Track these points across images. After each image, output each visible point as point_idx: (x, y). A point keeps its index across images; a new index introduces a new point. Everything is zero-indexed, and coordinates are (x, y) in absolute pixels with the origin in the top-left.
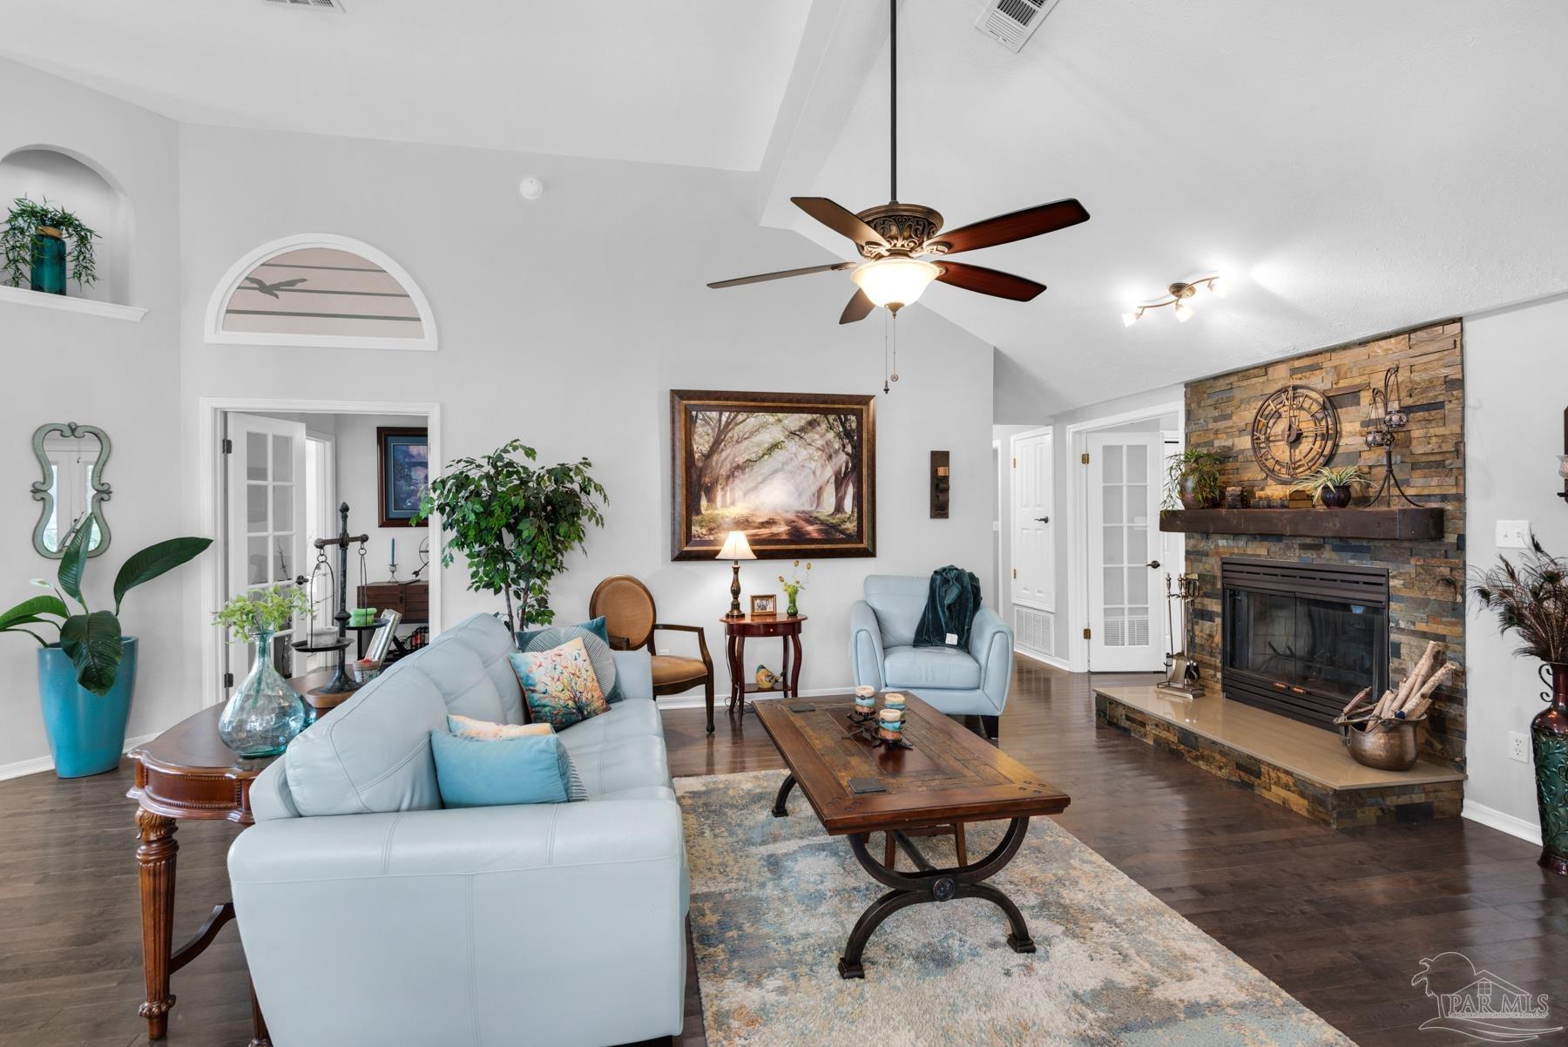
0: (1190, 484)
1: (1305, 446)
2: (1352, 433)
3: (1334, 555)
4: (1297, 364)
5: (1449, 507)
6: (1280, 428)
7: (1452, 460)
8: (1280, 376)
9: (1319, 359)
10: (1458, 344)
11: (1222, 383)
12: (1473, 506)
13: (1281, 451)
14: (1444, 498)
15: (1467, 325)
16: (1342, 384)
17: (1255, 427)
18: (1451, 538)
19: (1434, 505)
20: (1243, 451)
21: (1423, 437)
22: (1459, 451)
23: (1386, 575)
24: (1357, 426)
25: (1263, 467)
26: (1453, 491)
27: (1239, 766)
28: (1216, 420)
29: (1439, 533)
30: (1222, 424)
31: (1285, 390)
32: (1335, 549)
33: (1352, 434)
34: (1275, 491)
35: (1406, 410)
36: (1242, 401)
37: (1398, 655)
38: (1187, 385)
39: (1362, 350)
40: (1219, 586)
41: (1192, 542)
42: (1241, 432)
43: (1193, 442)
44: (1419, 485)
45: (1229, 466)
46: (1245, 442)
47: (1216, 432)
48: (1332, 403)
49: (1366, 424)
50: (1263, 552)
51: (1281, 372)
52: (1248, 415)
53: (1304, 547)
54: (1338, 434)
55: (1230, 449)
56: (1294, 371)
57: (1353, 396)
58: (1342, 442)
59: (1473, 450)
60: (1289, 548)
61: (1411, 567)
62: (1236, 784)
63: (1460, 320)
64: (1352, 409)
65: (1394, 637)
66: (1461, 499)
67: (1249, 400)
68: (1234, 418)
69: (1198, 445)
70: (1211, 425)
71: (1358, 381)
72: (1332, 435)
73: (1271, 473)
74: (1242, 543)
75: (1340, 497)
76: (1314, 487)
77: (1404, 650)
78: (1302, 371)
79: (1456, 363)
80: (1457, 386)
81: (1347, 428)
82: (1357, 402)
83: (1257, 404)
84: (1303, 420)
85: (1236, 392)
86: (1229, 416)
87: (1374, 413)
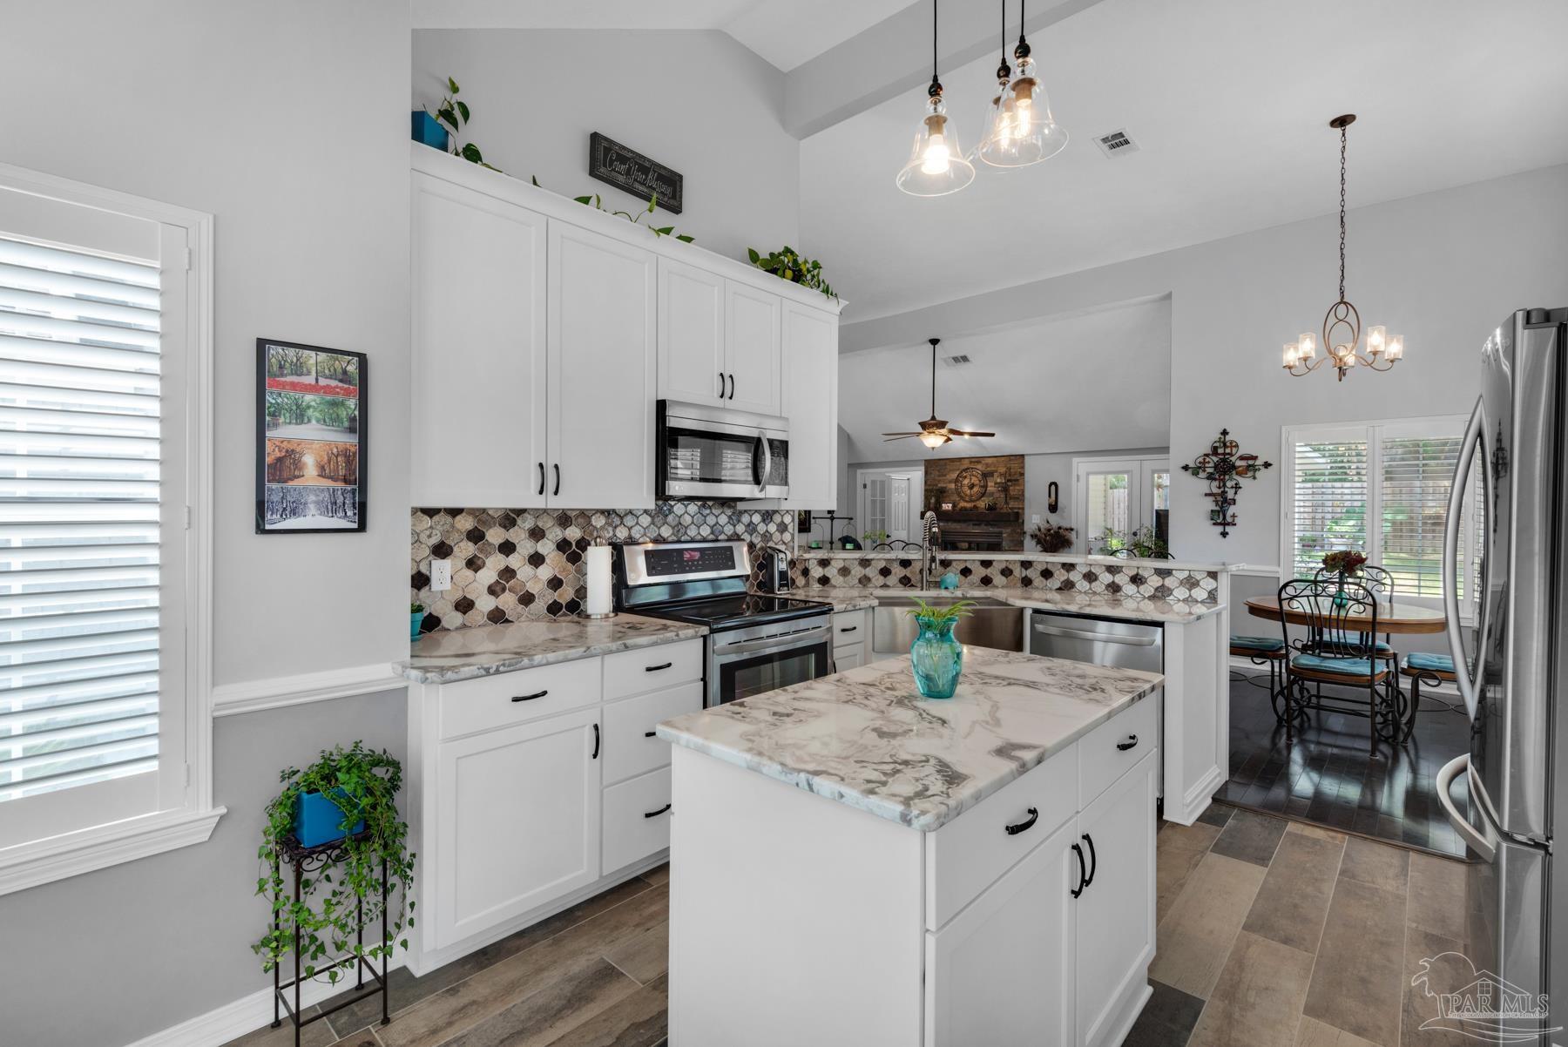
0: (933, 500)
1: (975, 489)
2: (991, 487)
3: (985, 527)
4: (973, 460)
5: (1020, 511)
6: (966, 482)
7: (1021, 497)
8: (966, 464)
9: (981, 459)
10: (1023, 462)
11: (942, 463)
12: (1026, 511)
13: (967, 490)
14: (1019, 508)
15: (1026, 457)
16: (989, 469)
17: (956, 481)
18: (1021, 521)
19: (1016, 511)
20: (951, 489)
21: (1013, 491)
22: (1023, 495)
23: (1001, 533)
24: (993, 484)
25: (959, 494)
26: (1021, 506)
28: (939, 476)
29: (1018, 519)
30: (941, 478)
31: (969, 468)
32: (986, 525)
34: (963, 504)
35: (1009, 481)
36: (950, 470)
38: (925, 460)
39: (995, 459)
40: (940, 540)
42: (950, 482)
43: (929, 483)
44: (1012, 504)
45: (945, 495)
46: (953, 486)
47: (939, 481)
48: (985, 475)
49: (996, 483)
50: (958, 527)
51: (967, 461)
52: (954, 475)
54: (987, 486)
55: (945, 488)
56: (971, 462)
57: (991, 474)
58: (988, 489)
59: (1027, 494)
60: (969, 525)
61: (1009, 530)
63: (1023, 456)
64: (991, 478)
66: (1023, 509)
67: (954, 470)
68: (948, 476)
69: (930, 485)
70: (937, 478)
71: (993, 469)
72: (985, 487)
73: (962, 498)
74: (950, 524)
75: (991, 508)
76: (982, 504)
78: (974, 462)
79: (1023, 468)
80: (1022, 474)
81: (989, 484)
82: (993, 476)
83: (958, 472)
84: (975, 480)
85: (948, 467)
86: (945, 476)
87: (999, 480)
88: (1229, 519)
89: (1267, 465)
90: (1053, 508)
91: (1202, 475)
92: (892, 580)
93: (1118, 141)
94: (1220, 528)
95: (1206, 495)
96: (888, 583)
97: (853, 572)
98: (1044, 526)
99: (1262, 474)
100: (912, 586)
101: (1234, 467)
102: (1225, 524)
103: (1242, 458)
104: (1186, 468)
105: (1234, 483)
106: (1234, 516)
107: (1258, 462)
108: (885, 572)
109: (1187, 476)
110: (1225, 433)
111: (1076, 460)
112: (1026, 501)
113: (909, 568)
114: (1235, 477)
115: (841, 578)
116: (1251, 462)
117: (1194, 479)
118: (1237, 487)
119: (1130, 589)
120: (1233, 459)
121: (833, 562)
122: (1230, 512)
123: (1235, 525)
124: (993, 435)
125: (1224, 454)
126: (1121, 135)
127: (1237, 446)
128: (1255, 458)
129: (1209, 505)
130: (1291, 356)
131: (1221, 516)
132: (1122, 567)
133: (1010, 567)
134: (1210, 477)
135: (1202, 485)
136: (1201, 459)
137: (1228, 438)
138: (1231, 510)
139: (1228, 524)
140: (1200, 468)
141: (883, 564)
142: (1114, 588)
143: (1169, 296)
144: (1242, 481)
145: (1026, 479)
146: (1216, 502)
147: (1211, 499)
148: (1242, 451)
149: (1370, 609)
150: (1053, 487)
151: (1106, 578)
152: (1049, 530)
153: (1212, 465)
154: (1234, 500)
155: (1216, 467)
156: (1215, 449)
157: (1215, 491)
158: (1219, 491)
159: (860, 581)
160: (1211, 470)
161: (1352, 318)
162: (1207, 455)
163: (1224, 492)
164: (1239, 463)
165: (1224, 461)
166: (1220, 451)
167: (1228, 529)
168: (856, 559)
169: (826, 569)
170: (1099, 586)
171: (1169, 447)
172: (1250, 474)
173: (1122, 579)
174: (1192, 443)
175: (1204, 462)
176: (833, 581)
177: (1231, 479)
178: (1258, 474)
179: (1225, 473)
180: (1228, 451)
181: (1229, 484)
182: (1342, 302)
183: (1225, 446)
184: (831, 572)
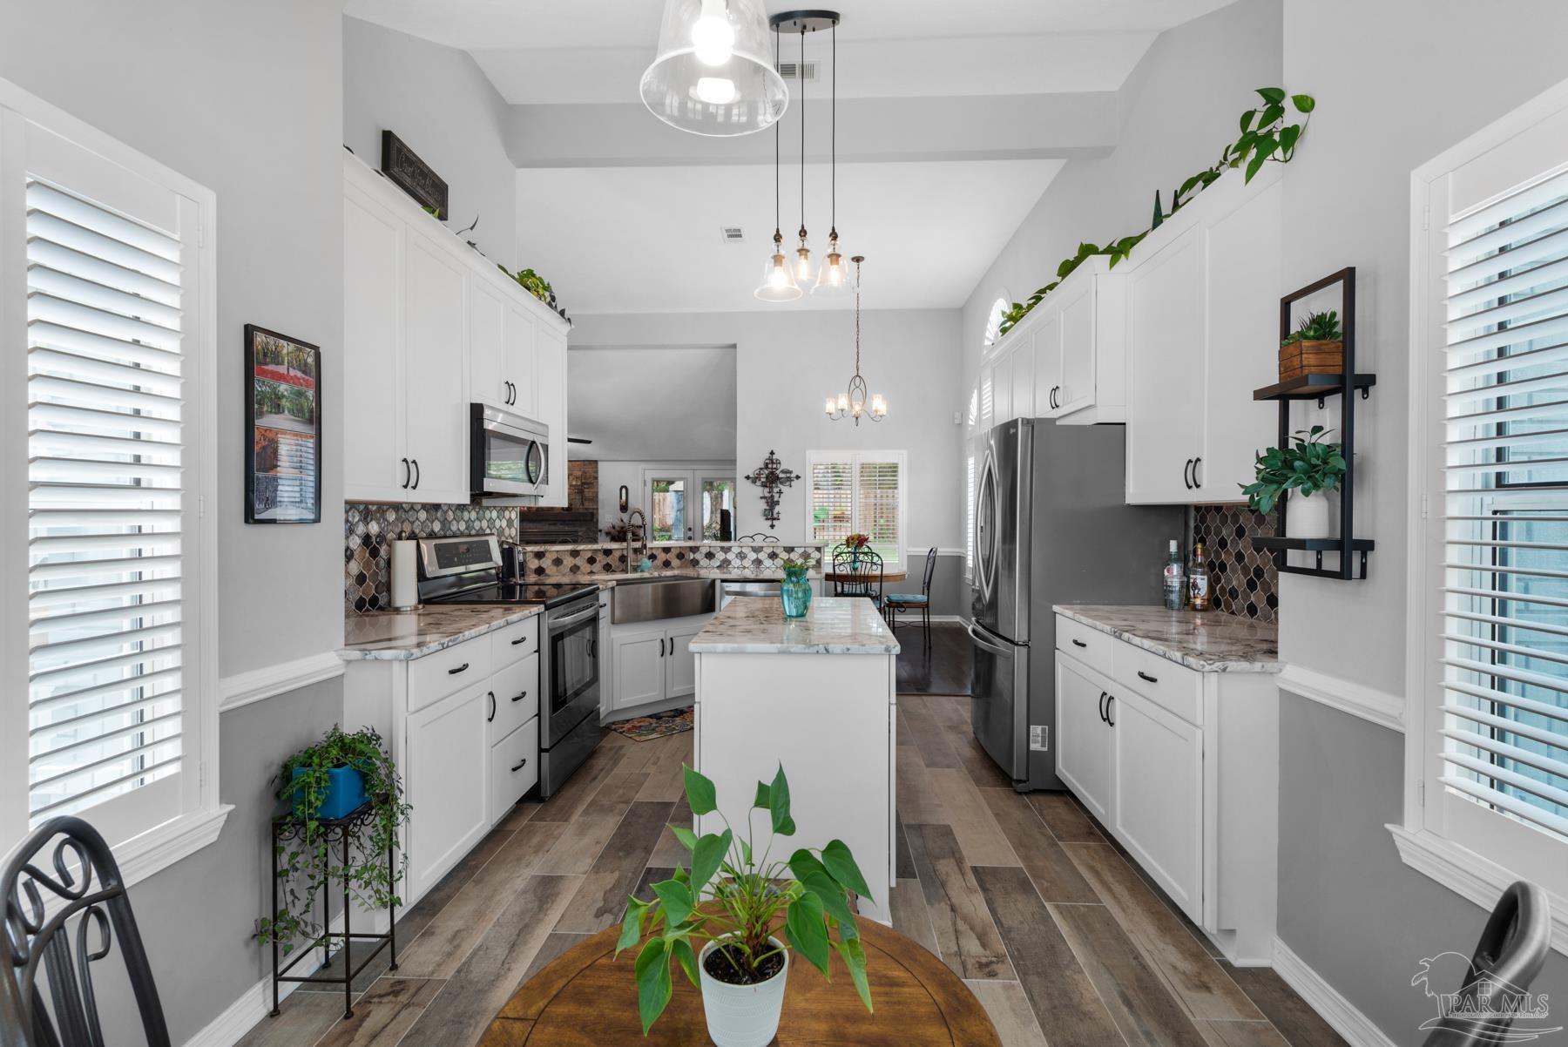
3: (561, 527)
5: (595, 511)
7: (595, 499)
10: (597, 467)
12: (600, 511)
14: (594, 509)
15: (599, 463)
18: (595, 520)
19: (591, 511)
21: (588, 493)
22: (597, 497)
23: (577, 532)
26: (595, 507)
29: (592, 520)
32: (562, 524)
35: (585, 483)
44: (587, 504)
49: (572, 486)
53: (550, 524)
59: (600, 496)
60: (544, 525)
61: (584, 529)
63: (596, 462)
66: (597, 509)
79: (597, 472)
80: (596, 478)
87: (574, 483)
88: (775, 516)
89: (798, 477)
90: (624, 508)
91: (758, 483)
92: (597, 566)
93: (735, 234)
94: (769, 522)
95: (761, 498)
96: (594, 570)
97: (565, 562)
98: (618, 523)
99: (795, 483)
100: (613, 571)
101: (778, 478)
102: (773, 519)
103: (782, 472)
104: (748, 478)
105: (777, 490)
106: (778, 513)
107: (793, 475)
108: (592, 561)
109: (748, 483)
110: (772, 453)
111: (641, 466)
112: (600, 502)
113: (611, 557)
114: (779, 485)
115: (555, 568)
116: (788, 475)
117: (753, 485)
118: (780, 492)
119: (768, 562)
120: (778, 472)
121: (547, 554)
122: (776, 511)
123: (779, 519)
124: (589, 442)
125: (772, 468)
126: (739, 230)
127: (780, 463)
128: (791, 472)
129: (763, 505)
130: (830, 407)
131: (771, 515)
132: (762, 547)
133: (683, 552)
134: (764, 485)
135: (758, 491)
136: (757, 472)
137: (774, 457)
138: (777, 509)
139: (775, 519)
140: (757, 478)
141: (589, 555)
142: (758, 562)
143: (734, 346)
144: (784, 488)
145: (600, 483)
146: (767, 502)
147: (764, 501)
148: (783, 467)
149: (880, 567)
150: (624, 490)
151: (753, 556)
152: (622, 528)
153: (764, 476)
154: (778, 502)
155: (767, 478)
156: (767, 464)
157: (767, 495)
158: (769, 495)
159: (571, 570)
160: (763, 480)
161: (862, 386)
162: (761, 469)
163: (772, 496)
164: (781, 475)
165: (772, 473)
166: (770, 466)
167: (775, 522)
168: (567, 551)
169: (541, 561)
170: (747, 563)
171: (736, 461)
172: (788, 483)
173: (762, 556)
174: (749, 460)
175: (759, 474)
176: (547, 572)
177: (777, 487)
178: (793, 483)
179: (772, 482)
180: (775, 466)
181: (775, 490)
182: (858, 376)
183: (773, 463)
184: (546, 563)
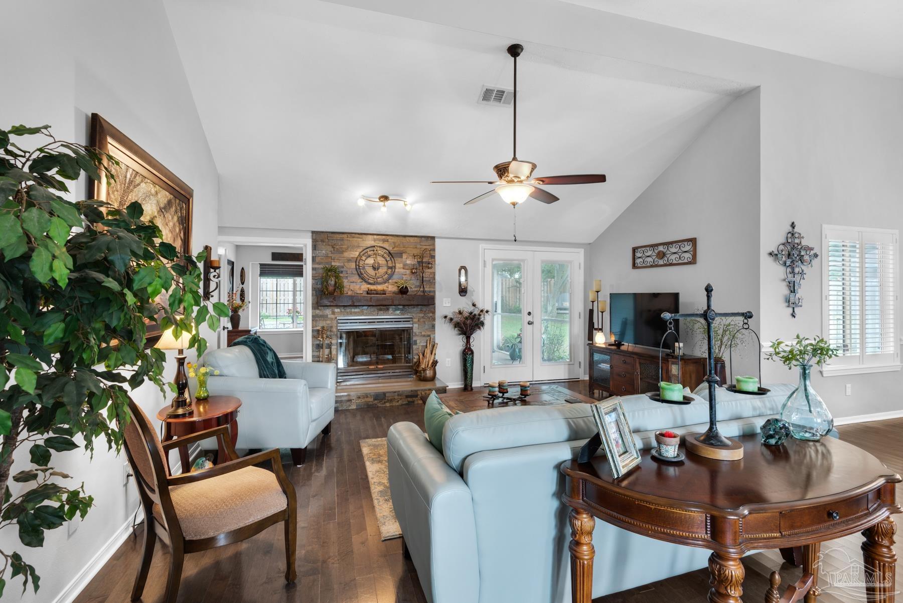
1: (382, 271)
3: (393, 312)
5: (432, 294)
6: (370, 261)
7: (432, 280)
8: (369, 241)
9: (388, 237)
10: (434, 245)
11: (337, 235)
12: (437, 295)
13: (371, 272)
14: (430, 292)
15: (436, 240)
16: (396, 248)
17: (357, 260)
18: (434, 305)
19: (427, 294)
20: (349, 269)
21: (424, 273)
22: (434, 279)
23: (412, 318)
24: (401, 265)
25: (361, 277)
26: (433, 290)
27: (407, 397)
28: (333, 252)
30: (336, 256)
31: (374, 246)
32: (393, 310)
33: (400, 268)
34: (361, 288)
35: (419, 263)
36: (348, 247)
37: (416, 344)
38: (313, 232)
39: (403, 239)
40: (335, 330)
41: (317, 312)
42: (349, 261)
43: (318, 260)
44: (426, 287)
45: (341, 275)
46: (351, 265)
47: (333, 259)
48: (392, 255)
49: (406, 265)
51: (373, 237)
52: (354, 253)
54: (395, 267)
55: (342, 267)
56: (375, 240)
57: (400, 255)
58: (396, 270)
59: (437, 278)
61: (420, 314)
62: (406, 404)
63: (433, 238)
64: (400, 259)
65: (414, 339)
66: (434, 292)
67: (352, 247)
68: (345, 254)
69: (319, 264)
70: (330, 255)
71: (402, 249)
72: (393, 268)
73: (367, 280)
75: (403, 291)
76: (391, 288)
77: (418, 342)
78: (379, 240)
79: (434, 249)
80: (433, 257)
81: (398, 265)
82: (401, 257)
83: (360, 250)
84: (381, 260)
85: (346, 242)
86: (342, 252)
87: (408, 262)
88: (796, 303)
89: (817, 256)
90: (463, 291)
91: (780, 261)
94: (791, 310)
95: (783, 280)
98: (458, 308)
101: (799, 255)
102: (794, 306)
103: (803, 248)
104: (770, 254)
105: (798, 270)
106: (800, 299)
109: (771, 261)
110: (793, 225)
111: (482, 245)
112: (437, 285)
114: (800, 264)
116: (809, 252)
117: (775, 264)
118: (801, 274)
120: (799, 248)
122: (797, 297)
123: (801, 306)
125: (792, 243)
127: (801, 237)
128: (814, 248)
129: (785, 288)
131: (792, 299)
134: (786, 264)
135: (780, 271)
136: (779, 247)
137: (796, 230)
138: (799, 294)
139: (797, 306)
140: (779, 254)
144: (805, 269)
145: (437, 262)
146: (789, 285)
147: (785, 283)
148: (803, 242)
150: (463, 271)
152: (463, 313)
153: (786, 252)
154: (799, 285)
155: (789, 254)
156: (788, 238)
157: (789, 276)
160: (784, 257)
162: (783, 243)
163: (794, 278)
164: (802, 251)
165: (793, 249)
166: (790, 240)
167: (796, 310)
172: (808, 263)
175: (781, 250)
177: (798, 266)
178: (813, 263)
179: (794, 261)
180: (797, 241)
183: (794, 237)
